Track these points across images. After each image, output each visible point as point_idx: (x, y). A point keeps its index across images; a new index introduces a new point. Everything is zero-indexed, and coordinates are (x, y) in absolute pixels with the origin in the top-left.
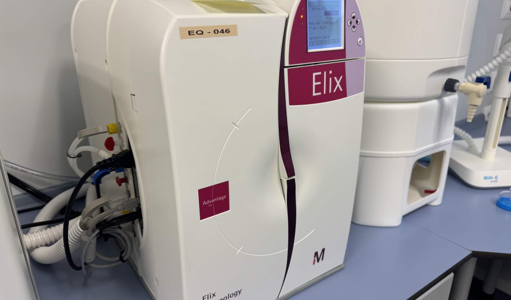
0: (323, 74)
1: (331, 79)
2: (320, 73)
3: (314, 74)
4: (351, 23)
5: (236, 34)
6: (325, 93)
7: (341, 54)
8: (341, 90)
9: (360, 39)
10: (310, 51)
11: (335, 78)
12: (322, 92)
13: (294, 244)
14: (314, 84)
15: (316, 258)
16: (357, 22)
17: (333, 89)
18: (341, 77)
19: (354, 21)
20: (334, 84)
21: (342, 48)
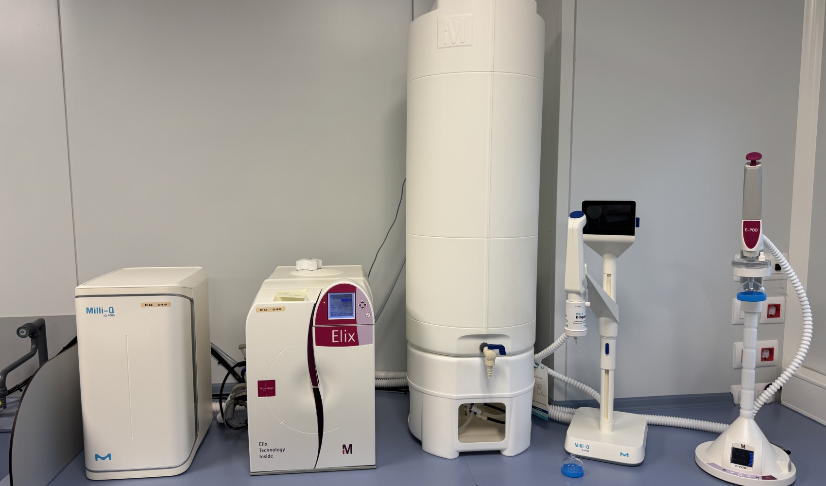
0: (339, 332)
1: (345, 334)
2: (338, 331)
3: (333, 331)
4: (360, 305)
5: (284, 310)
6: (341, 341)
7: (354, 321)
8: (354, 341)
9: (368, 314)
10: (329, 319)
11: (349, 334)
12: (340, 340)
13: (324, 432)
14: (333, 336)
15: (345, 449)
16: (365, 305)
17: (348, 340)
18: (354, 334)
19: (363, 305)
20: (348, 337)
21: (354, 318)
